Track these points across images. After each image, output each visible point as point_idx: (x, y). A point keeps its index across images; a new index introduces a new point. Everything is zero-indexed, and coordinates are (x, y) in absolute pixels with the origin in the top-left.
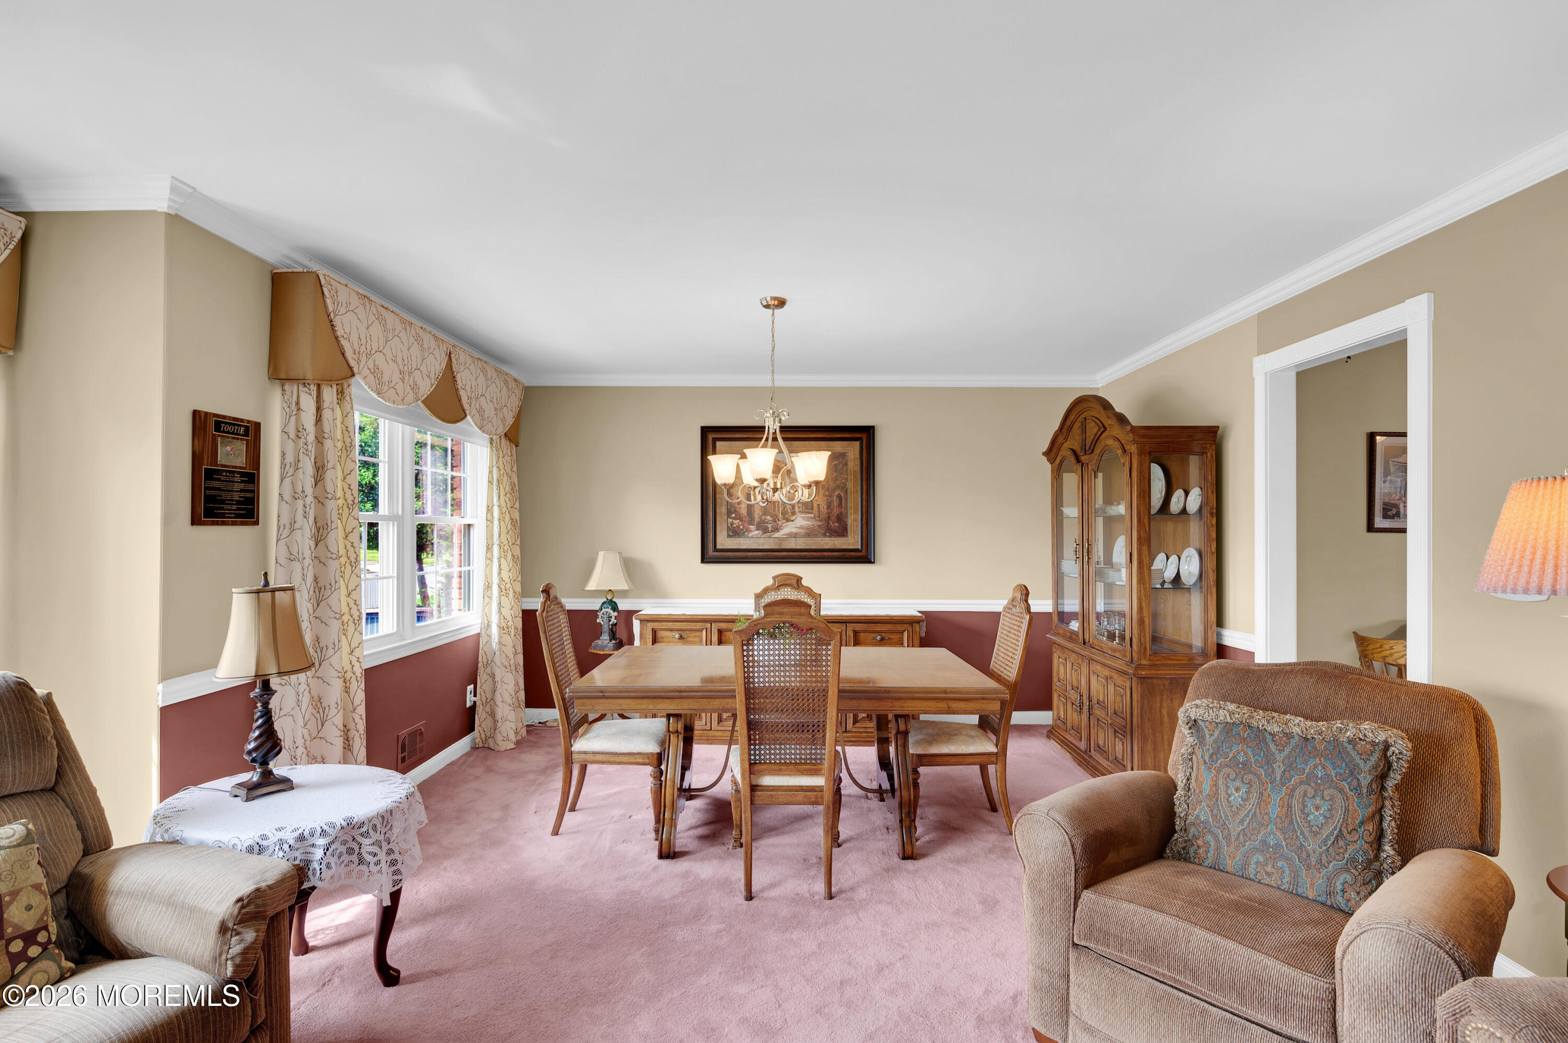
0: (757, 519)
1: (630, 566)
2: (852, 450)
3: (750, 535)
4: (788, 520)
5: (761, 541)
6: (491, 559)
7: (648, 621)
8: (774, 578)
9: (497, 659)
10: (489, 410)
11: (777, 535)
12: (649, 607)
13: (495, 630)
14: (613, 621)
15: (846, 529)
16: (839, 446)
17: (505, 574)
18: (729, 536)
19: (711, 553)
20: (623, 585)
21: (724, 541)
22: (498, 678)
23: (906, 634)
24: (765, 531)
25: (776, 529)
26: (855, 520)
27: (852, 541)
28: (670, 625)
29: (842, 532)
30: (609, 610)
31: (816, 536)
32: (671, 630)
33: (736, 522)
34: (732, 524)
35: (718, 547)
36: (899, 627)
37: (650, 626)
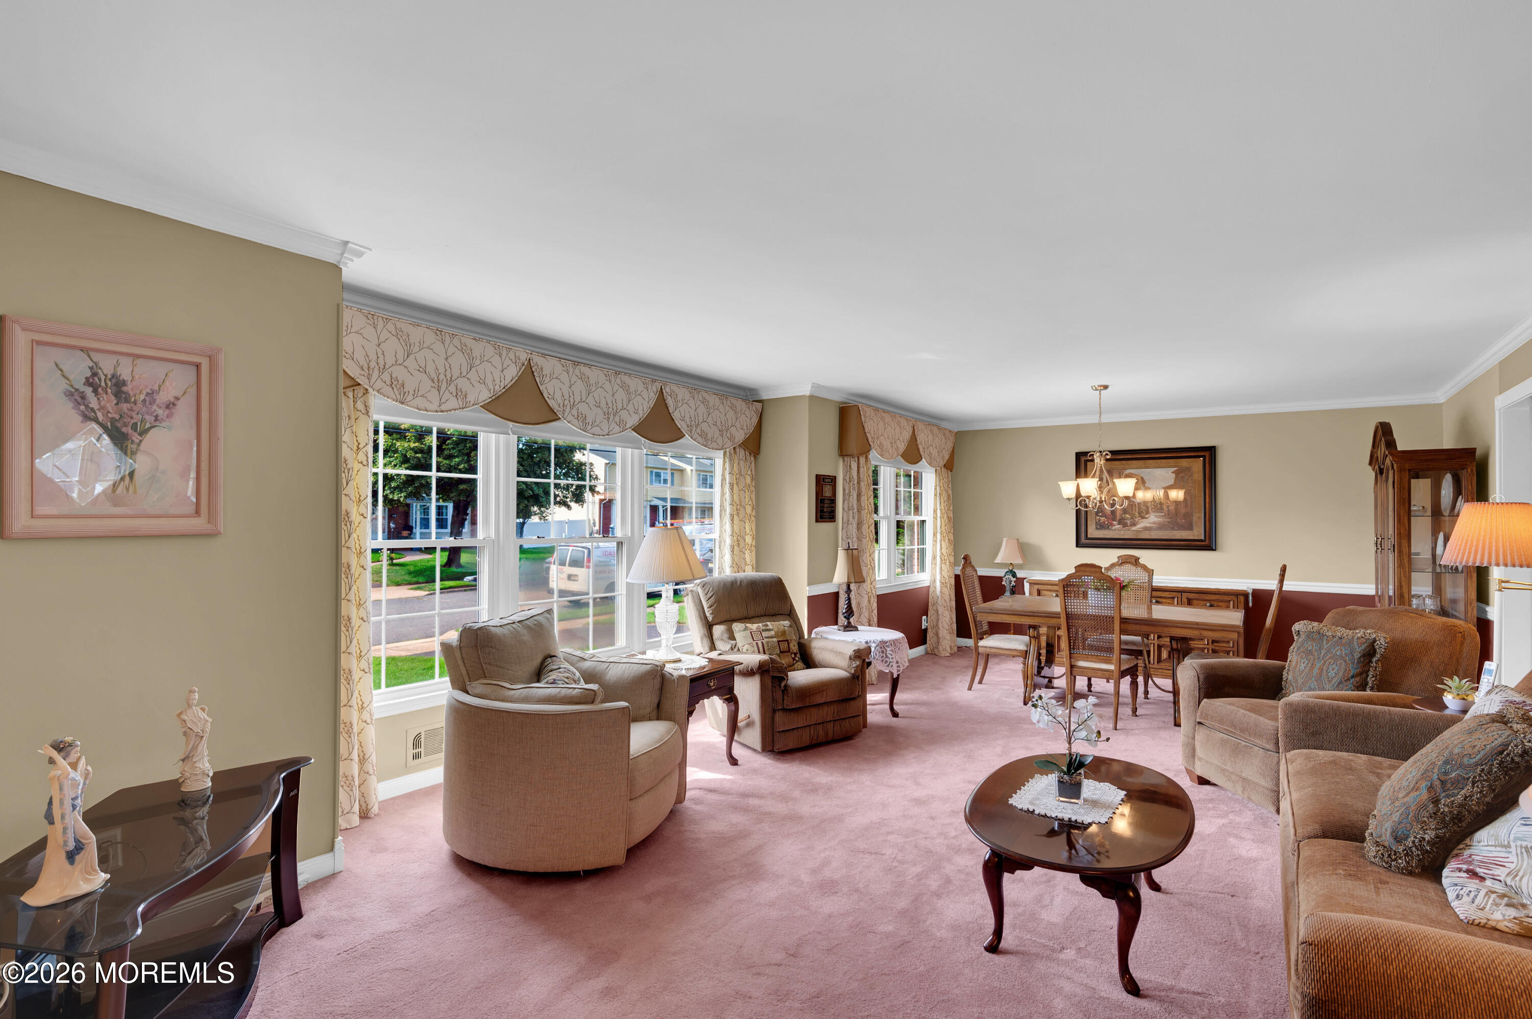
0: (1118, 517)
1: (1024, 548)
2: (1197, 465)
3: (1114, 528)
4: (1143, 518)
5: (1122, 532)
6: (936, 541)
7: (1035, 584)
8: (1119, 557)
9: (939, 601)
10: (935, 453)
11: (1134, 528)
12: (1038, 576)
13: (938, 584)
14: (1013, 584)
15: (1192, 524)
16: (1185, 463)
17: (944, 551)
18: (1097, 529)
19: (1083, 540)
20: (1019, 561)
21: (1093, 532)
22: (940, 612)
23: (1232, 603)
24: (1125, 525)
25: (1134, 524)
26: (1199, 518)
27: (1197, 533)
28: (1049, 587)
29: (1190, 527)
30: (1010, 577)
31: (1166, 529)
32: (1050, 591)
33: (1101, 518)
34: (1099, 520)
35: (1089, 536)
36: (1226, 598)
37: (1036, 587)
